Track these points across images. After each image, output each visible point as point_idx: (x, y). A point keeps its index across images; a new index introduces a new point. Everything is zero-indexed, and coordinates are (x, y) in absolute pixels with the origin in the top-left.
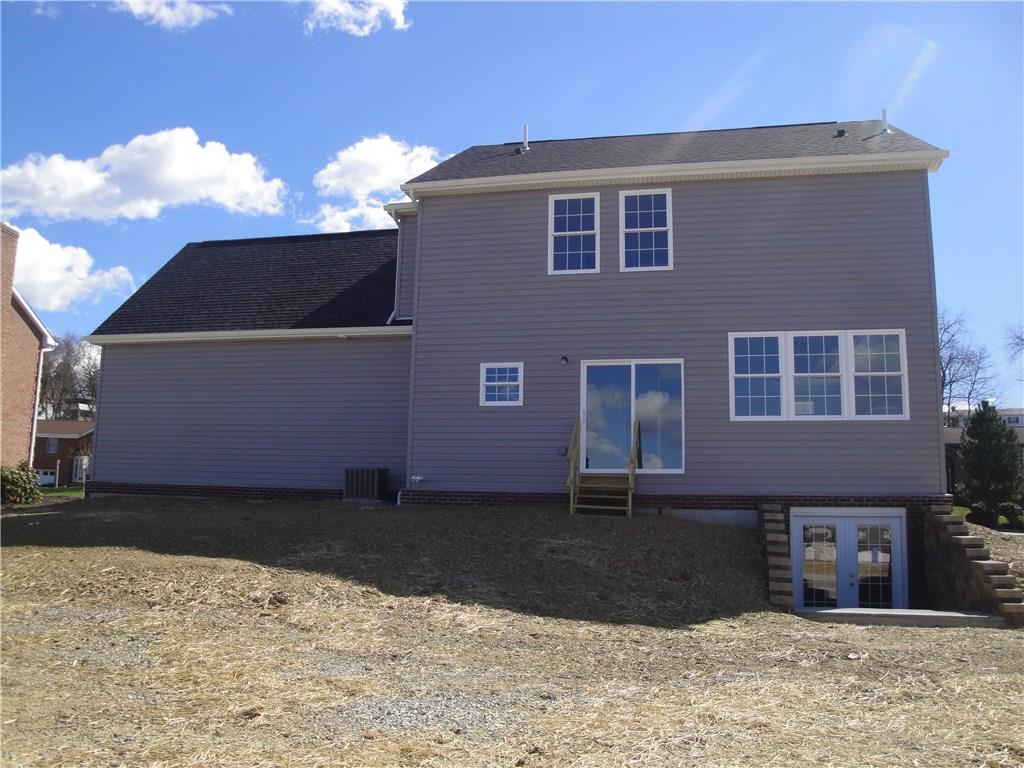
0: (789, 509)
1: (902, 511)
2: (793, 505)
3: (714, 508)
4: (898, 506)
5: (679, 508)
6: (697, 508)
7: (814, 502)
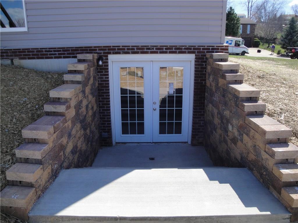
0: (107, 56)
1: (192, 57)
2: (110, 53)
3: (51, 58)
4: (189, 53)
5: (25, 58)
6: (38, 58)
7: (126, 51)
